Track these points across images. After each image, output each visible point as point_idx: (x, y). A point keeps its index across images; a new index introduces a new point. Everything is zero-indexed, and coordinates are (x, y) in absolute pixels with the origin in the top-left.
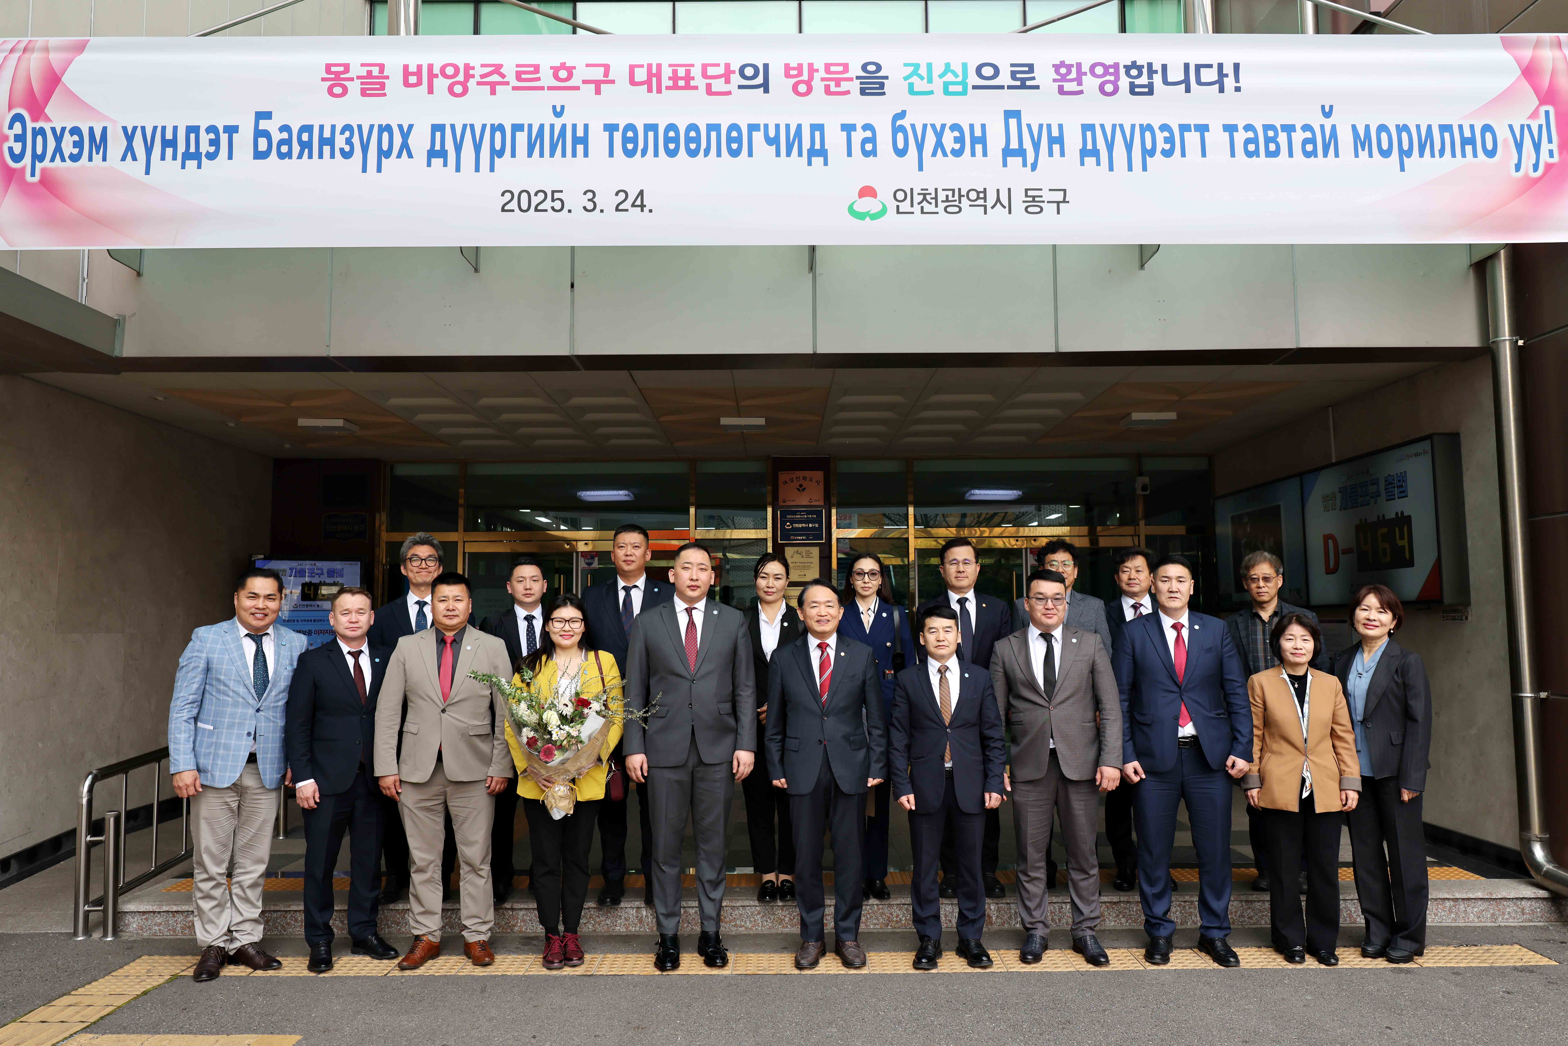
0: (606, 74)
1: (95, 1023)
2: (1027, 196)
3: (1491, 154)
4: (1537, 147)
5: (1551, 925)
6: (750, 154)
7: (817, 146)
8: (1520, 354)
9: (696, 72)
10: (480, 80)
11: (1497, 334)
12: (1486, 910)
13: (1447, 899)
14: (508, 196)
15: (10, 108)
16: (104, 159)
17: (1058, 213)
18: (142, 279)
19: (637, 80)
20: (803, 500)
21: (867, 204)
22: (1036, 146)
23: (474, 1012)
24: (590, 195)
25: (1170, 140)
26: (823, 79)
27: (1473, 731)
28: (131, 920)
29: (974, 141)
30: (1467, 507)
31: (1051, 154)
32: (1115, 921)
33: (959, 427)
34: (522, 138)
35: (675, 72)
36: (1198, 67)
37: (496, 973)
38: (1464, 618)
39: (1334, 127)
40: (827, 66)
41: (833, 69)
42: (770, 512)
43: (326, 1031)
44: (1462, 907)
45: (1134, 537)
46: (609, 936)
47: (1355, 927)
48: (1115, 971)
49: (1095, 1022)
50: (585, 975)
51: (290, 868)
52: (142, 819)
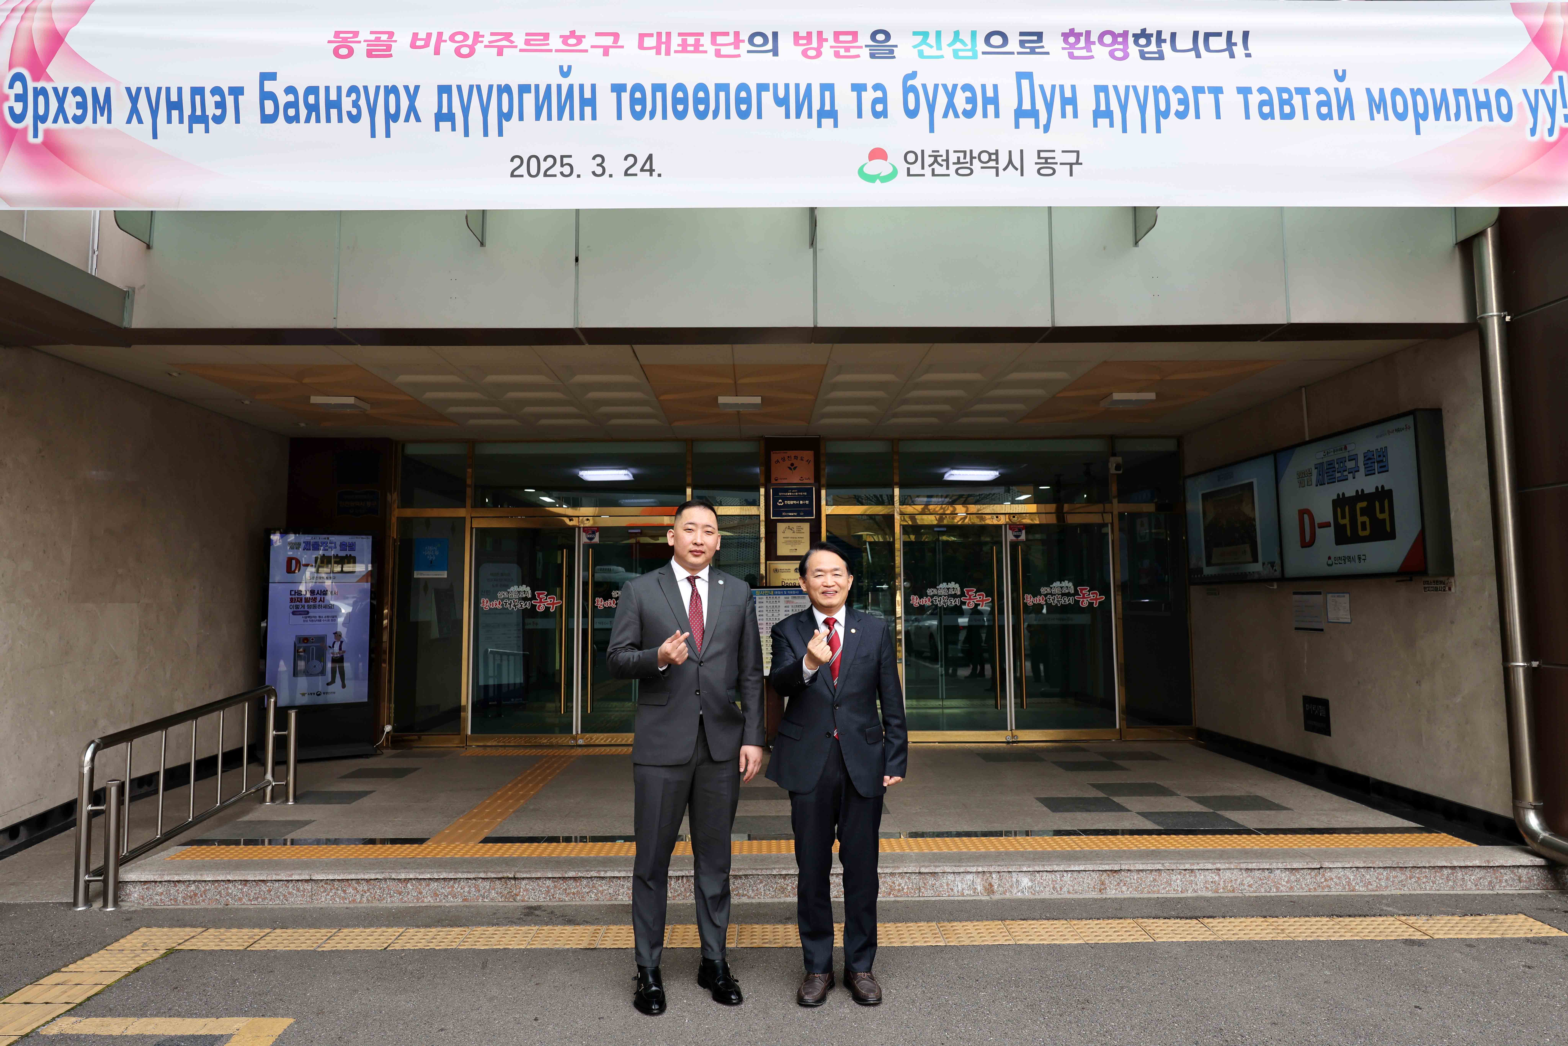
0: (616, 41)
1: (80, 1004)
2: (1039, 157)
3: (1507, 118)
4: (1552, 111)
5: (1550, 893)
6: (759, 116)
7: (827, 107)
8: (1507, 330)
9: (706, 41)
10: (488, 44)
11: (1484, 309)
12: (1484, 878)
13: (1444, 867)
14: (517, 161)
15: (11, 67)
16: (109, 121)
17: (1071, 175)
18: (151, 251)
19: (646, 46)
20: (795, 478)
21: (878, 167)
22: (1049, 107)
23: (474, 991)
24: (599, 160)
25: (1184, 102)
26: (832, 47)
27: (1458, 700)
28: (132, 889)
29: (986, 101)
30: (1450, 480)
31: (1064, 115)
32: (1116, 889)
33: (946, 407)
34: (529, 99)
35: (684, 41)
36: (1207, 35)
37: (498, 947)
38: (1447, 589)
39: (1348, 90)
40: (837, 35)
41: (842, 38)
42: (762, 491)
43: (320, 1012)
44: (1459, 875)
45: (1104, 515)
46: (612, 905)
47: (1356, 895)
48: (1125, 944)
49: (1114, 1001)
50: (588, 949)
51: (296, 835)
52: (145, 789)
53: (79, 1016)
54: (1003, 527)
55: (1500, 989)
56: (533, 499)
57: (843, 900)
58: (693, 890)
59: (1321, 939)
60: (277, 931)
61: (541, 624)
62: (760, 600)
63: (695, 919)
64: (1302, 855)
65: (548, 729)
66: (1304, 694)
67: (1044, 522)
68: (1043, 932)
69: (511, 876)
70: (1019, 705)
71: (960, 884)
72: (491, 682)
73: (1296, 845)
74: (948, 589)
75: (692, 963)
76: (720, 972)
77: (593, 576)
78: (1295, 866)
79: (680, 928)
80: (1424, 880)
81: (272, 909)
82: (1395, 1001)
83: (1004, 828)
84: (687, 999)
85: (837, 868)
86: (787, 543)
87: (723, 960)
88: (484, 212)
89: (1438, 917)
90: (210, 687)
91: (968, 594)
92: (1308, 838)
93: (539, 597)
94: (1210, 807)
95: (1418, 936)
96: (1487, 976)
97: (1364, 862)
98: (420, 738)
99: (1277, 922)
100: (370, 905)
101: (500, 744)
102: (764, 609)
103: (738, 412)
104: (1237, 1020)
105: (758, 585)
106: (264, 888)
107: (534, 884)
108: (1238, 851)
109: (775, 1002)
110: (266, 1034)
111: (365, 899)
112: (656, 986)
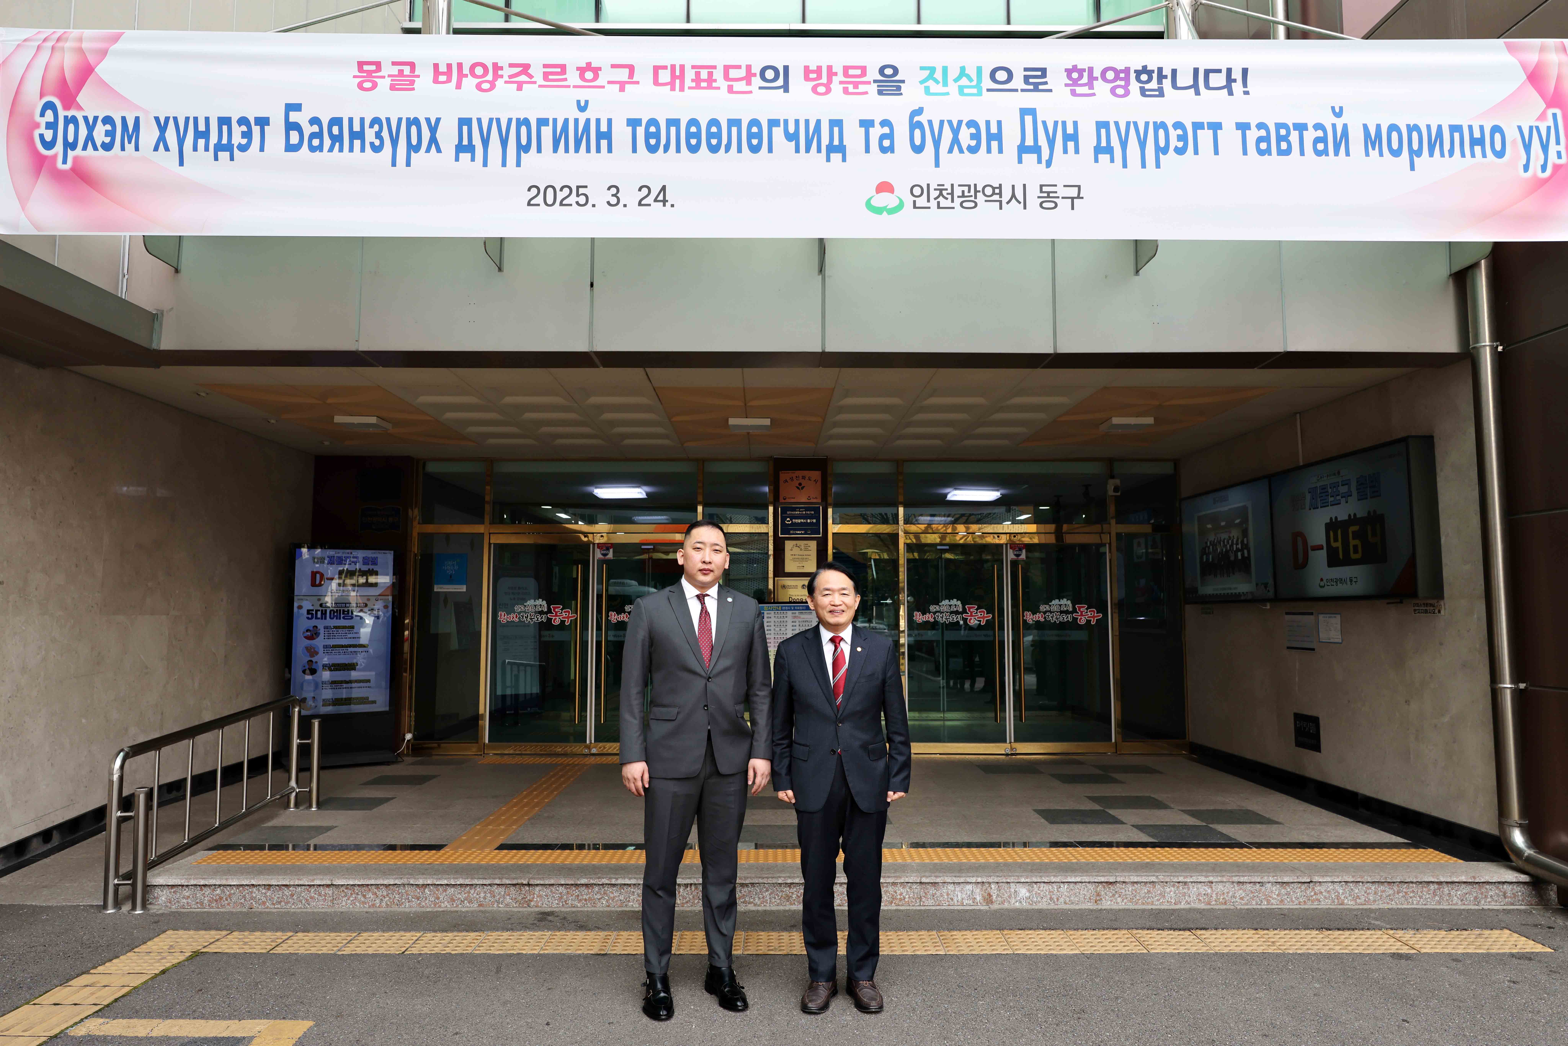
0: (631, 75)
1: (108, 1006)
2: (1041, 191)
3: (1500, 154)
4: (1545, 148)
5: (1534, 909)
6: (770, 150)
7: (836, 142)
8: (1500, 360)
9: (718, 74)
10: (508, 80)
11: (1477, 340)
12: (1470, 893)
13: (1431, 882)
14: (534, 191)
15: (42, 96)
16: (137, 149)
17: (1073, 208)
18: (179, 274)
19: (660, 81)
20: (802, 498)
21: (884, 199)
22: (1051, 143)
23: (488, 995)
24: (614, 191)
25: (1183, 138)
26: (841, 83)
27: (1446, 719)
28: (160, 893)
29: (990, 137)
30: (1441, 506)
31: (1065, 151)
32: (1111, 901)
33: (949, 431)
34: (547, 132)
35: (698, 74)
36: (1207, 72)
37: (512, 952)
38: (1436, 611)
39: (1345, 126)
40: (846, 69)
41: (851, 72)
42: (771, 509)
43: (339, 1016)
44: (1446, 890)
45: (1102, 535)
46: (622, 911)
47: (1344, 909)
48: (1119, 954)
49: (1109, 1011)
50: (599, 954)
51: (319, 840)
52: (174, 794)
53: (106, 1018)
54: (1004, 546)
55: (1485, 1003)
56: (550, 516)
57: (846, 908)
58: (701, 897)
59: (1311, 952)
60: (299, 934)
61: (558, 636)
62: (768, 615)
63: (702, 926)
64: (1293, 869)
65: (563, 738)
66: (1296, 711)
67: (1043, 541)
68: (1040, 942)
69: (525, 882)
70: (1018, 718)
71: (959, 894)
72: (508, 692)
73: (1286, 859)
74: (950, 606)
75: (700, 969)
76: (727, 979)
77: (607, 590)
78: (1286, 880)
79: (688, 935)
80: (1412, 895)
81: (295, 913)
82: (1384, 1014)
83: (1002, 839)
84: (694, 1005)
85: (841, 878)
86: (794, 560)
87: (730, 968)
88: (502, 239)
89: (1425, 932)
90: (237, 695)
91: (969, 611)
92: (1299, 852)
93: (554, 610)
94: (1202, 821)
95: (1405, 950)
96: (1473, 990)
97: (1353, 877)
98: (439, 746)
99: (1268, 934)
100: (389, 909)
101: (517, 752)
102: (772, 624)
103: (748, 433)
104: (1229, 1032)
105: (766, 601)
106: (287, 892)
107: (548, 891)
108: (1230, 864)
109: (779, 1009)
110: (286, 1037)
111: (384, 904)
112: (664, 992)
